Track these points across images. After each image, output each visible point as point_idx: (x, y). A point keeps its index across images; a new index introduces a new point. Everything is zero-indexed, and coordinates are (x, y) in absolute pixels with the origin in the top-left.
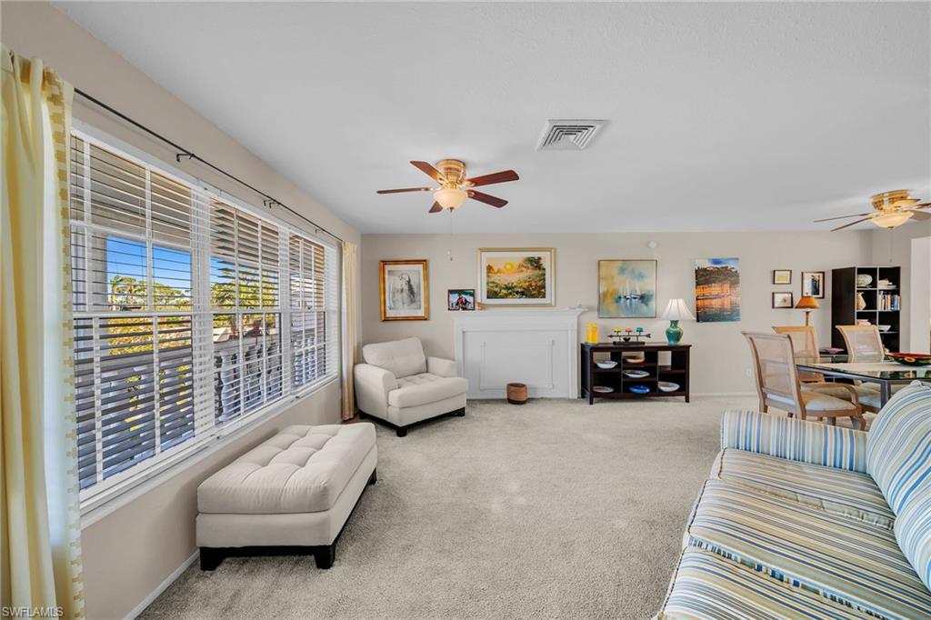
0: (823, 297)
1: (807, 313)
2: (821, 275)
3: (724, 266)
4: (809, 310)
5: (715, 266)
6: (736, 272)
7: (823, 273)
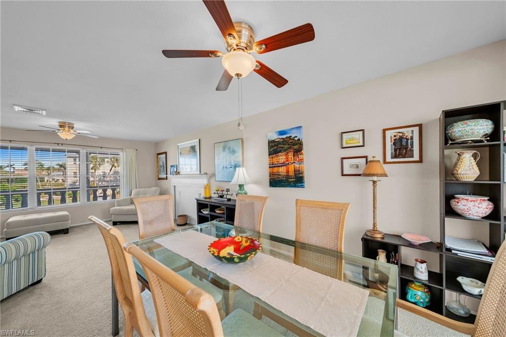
0: (421, 161)
1: (374, 182)
2: (416, 129)
3: (288, 136)
4: (375, 178)
5: (281, 137)
6: (299, 140)
7: (420, 126)
